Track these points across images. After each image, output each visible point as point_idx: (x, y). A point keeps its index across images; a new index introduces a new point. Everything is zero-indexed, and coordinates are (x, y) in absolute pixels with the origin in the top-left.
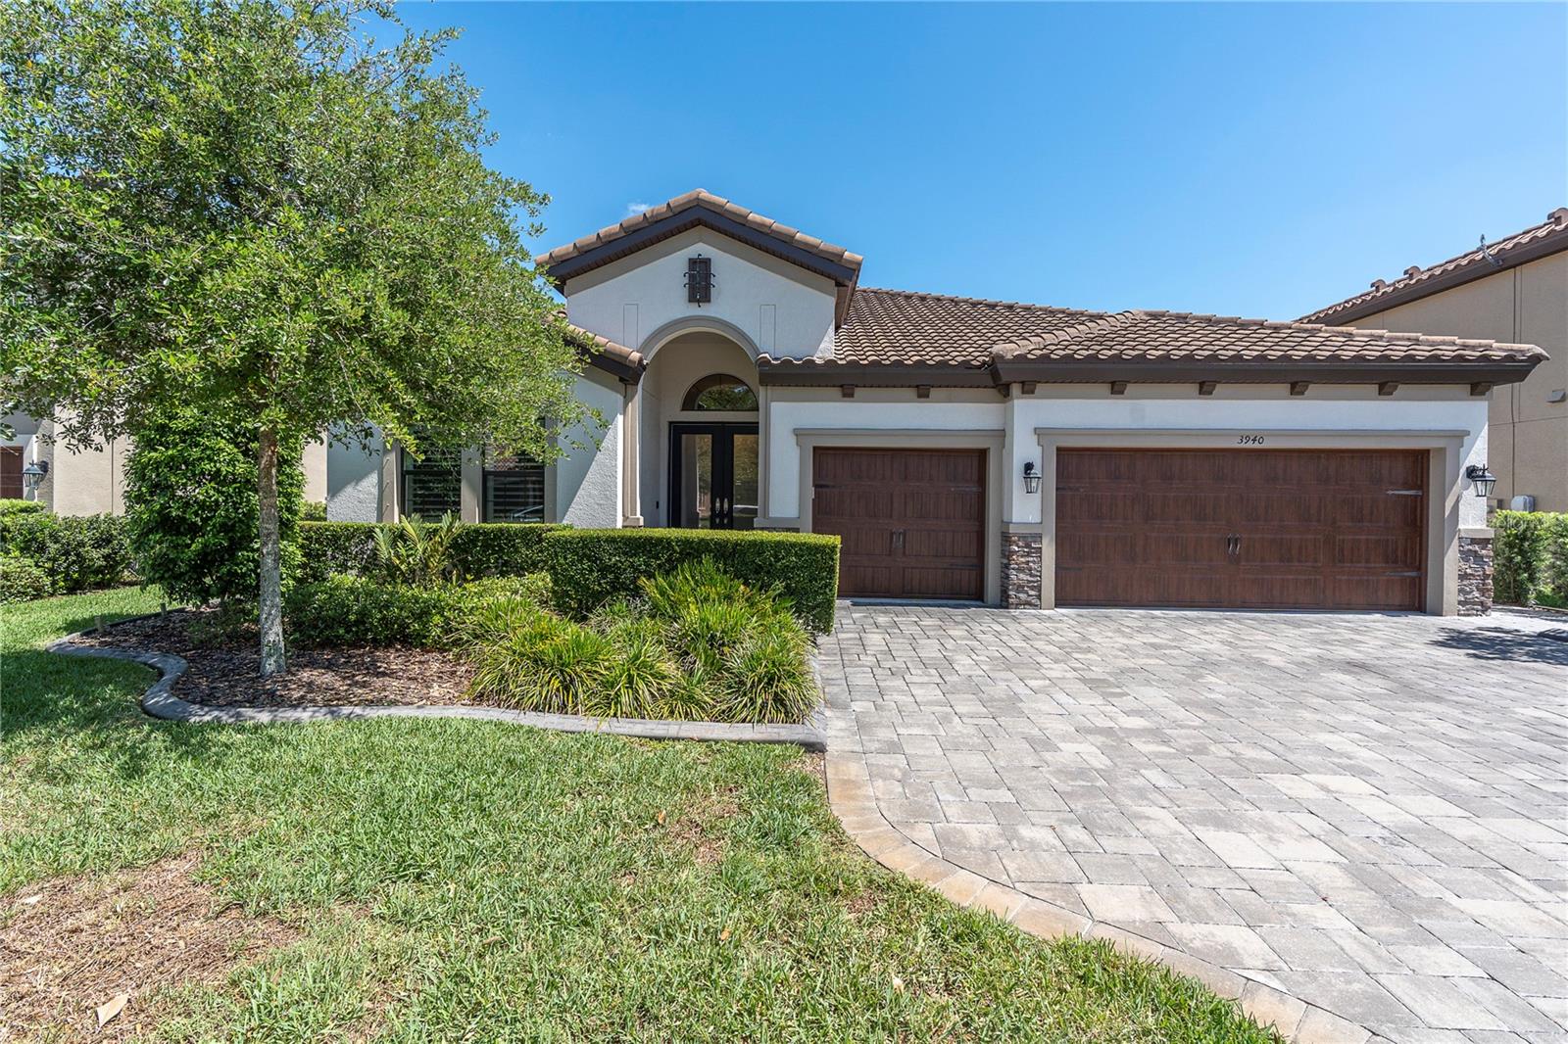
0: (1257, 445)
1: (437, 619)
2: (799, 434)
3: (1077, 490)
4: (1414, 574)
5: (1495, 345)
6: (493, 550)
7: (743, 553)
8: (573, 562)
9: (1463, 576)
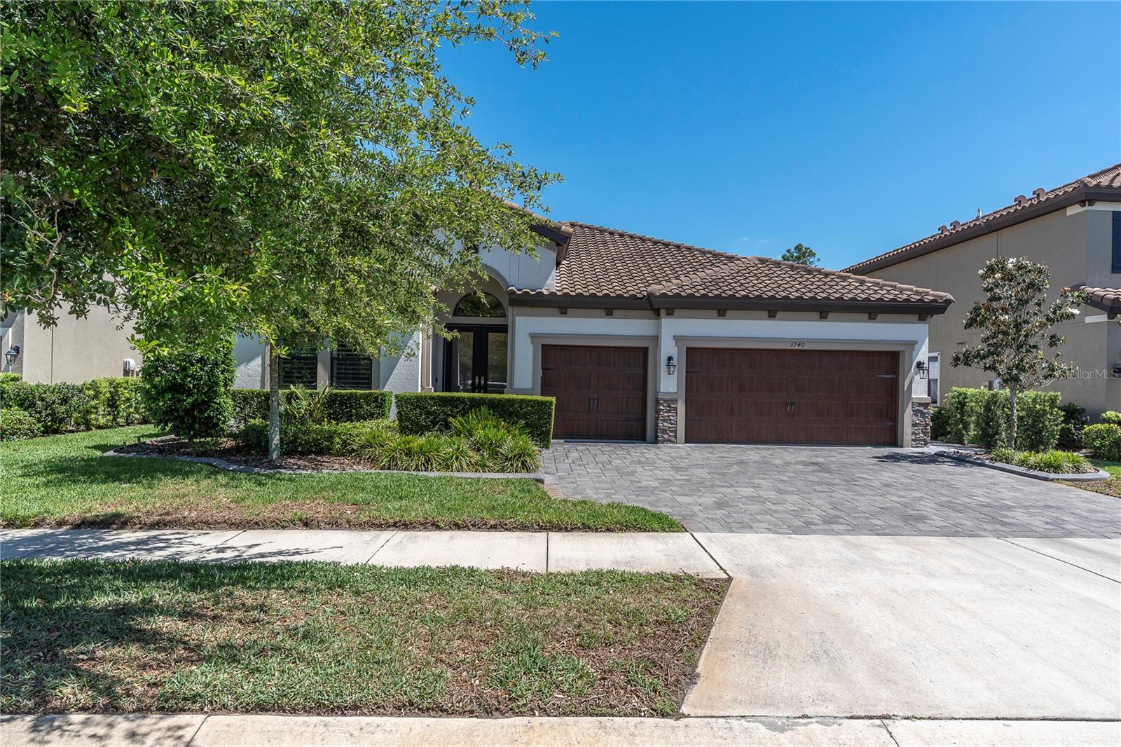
0: (800, 348)
1: (337, 440)
2: (533, 336)
3: (700, 372)
4: (892, 424)
5: (931, 292)
6: (346, 406)
7: (503, 405)
8: (411, 410)
9: (915, 425)
